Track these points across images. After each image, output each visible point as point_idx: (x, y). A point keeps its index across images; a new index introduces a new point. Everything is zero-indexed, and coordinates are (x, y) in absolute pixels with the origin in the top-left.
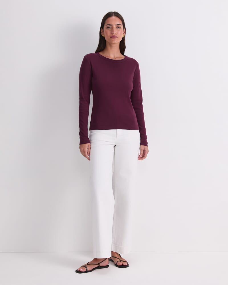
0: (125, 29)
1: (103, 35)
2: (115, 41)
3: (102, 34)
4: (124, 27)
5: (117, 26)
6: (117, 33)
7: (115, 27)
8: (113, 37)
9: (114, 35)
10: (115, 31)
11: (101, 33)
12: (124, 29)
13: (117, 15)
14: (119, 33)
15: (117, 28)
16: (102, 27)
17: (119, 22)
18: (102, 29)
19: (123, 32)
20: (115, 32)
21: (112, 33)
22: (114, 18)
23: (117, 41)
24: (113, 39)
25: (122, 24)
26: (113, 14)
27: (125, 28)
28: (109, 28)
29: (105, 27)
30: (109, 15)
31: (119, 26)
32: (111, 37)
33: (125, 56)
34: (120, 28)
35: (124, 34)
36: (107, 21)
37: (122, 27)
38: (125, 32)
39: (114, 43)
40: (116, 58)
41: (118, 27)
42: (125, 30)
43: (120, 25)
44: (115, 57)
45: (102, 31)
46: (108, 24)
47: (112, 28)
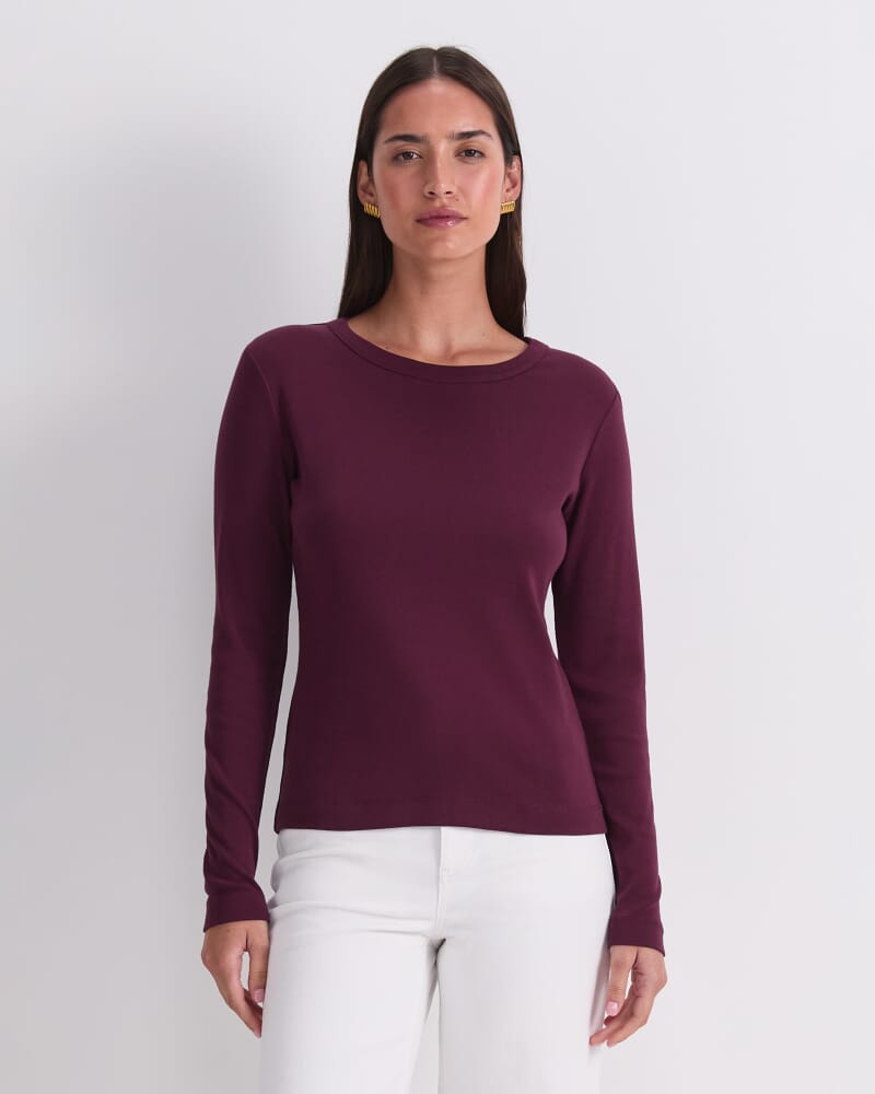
0: (515, 162)
1: (369, 209)
2: (451, 245)
3: (362, 201)
4: (512, 148)
5: (457, 144)
6: (461, 190)
7: (444, 149)
8: (434, 218)
9: (437, 204)
10: (448, 174)
11: (360, 193)
12: (508, 161)
13: (461, 68)
14: (478, 187)
15: (458, 154)
16: (364, 153)
17: (470, 115)
18: (364, 168)
19: (501, 183)
20: (443, 187)
21: (427, 190)
22: (438, 88)
23: (466, 245)
24: (436, 233)
25: (491, 129)
26: (435, 69)
27: (518, 153)
28: (407, 155)
29: (381, 151)
30: (404, 74)
31: (477, 143)
32: (420, 221)
33: (527, 340)
34: (482, 155)
35: (513, 195)
36: (390, 112)
37: (494, 146)
38: (516, 182)
39: (445, 261)
40: (454, 357)
41: (469, 153)
42: (515, 170)
43: (481, 138)
44: (448, 348)
45: (363, 179)
46: (402, 132)
47: (428, 160)
